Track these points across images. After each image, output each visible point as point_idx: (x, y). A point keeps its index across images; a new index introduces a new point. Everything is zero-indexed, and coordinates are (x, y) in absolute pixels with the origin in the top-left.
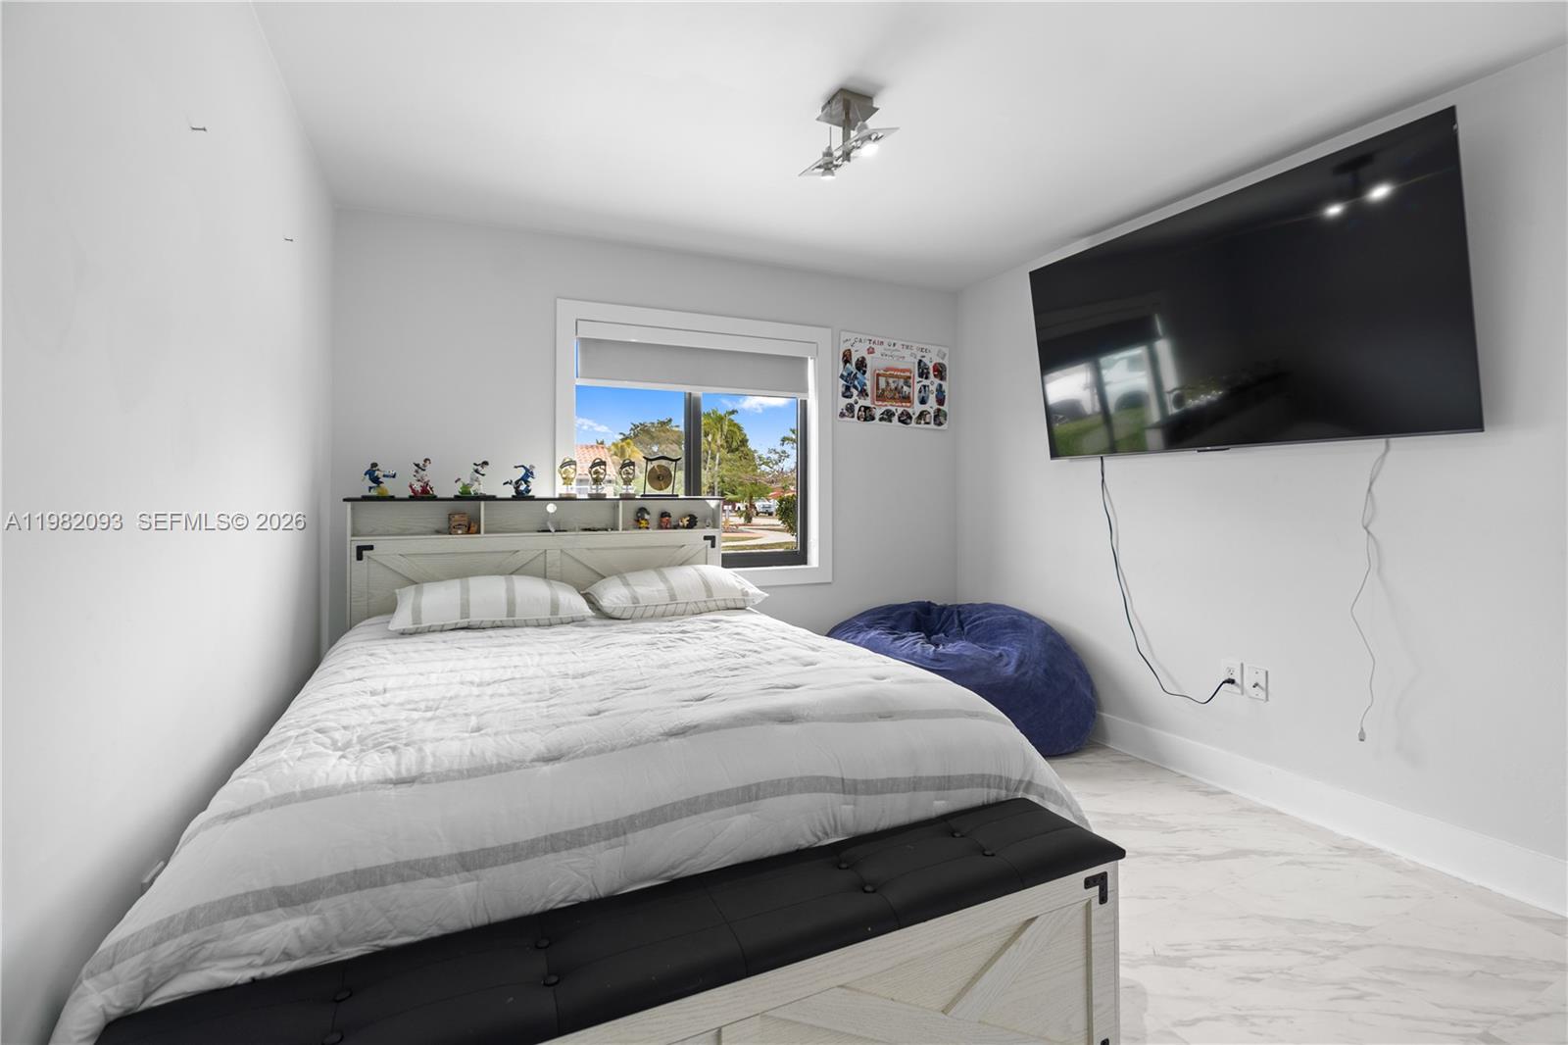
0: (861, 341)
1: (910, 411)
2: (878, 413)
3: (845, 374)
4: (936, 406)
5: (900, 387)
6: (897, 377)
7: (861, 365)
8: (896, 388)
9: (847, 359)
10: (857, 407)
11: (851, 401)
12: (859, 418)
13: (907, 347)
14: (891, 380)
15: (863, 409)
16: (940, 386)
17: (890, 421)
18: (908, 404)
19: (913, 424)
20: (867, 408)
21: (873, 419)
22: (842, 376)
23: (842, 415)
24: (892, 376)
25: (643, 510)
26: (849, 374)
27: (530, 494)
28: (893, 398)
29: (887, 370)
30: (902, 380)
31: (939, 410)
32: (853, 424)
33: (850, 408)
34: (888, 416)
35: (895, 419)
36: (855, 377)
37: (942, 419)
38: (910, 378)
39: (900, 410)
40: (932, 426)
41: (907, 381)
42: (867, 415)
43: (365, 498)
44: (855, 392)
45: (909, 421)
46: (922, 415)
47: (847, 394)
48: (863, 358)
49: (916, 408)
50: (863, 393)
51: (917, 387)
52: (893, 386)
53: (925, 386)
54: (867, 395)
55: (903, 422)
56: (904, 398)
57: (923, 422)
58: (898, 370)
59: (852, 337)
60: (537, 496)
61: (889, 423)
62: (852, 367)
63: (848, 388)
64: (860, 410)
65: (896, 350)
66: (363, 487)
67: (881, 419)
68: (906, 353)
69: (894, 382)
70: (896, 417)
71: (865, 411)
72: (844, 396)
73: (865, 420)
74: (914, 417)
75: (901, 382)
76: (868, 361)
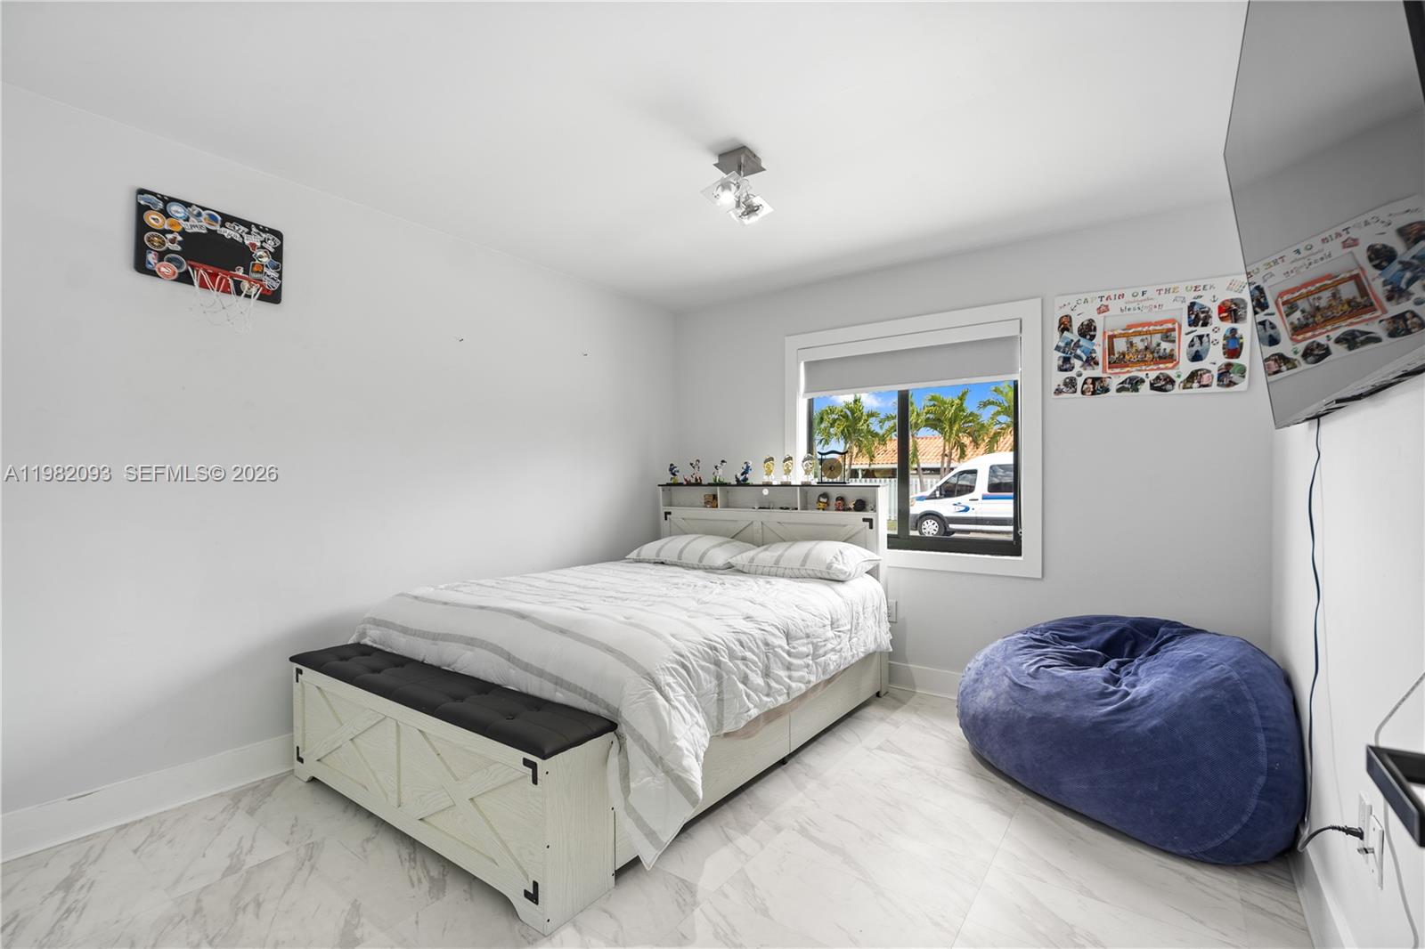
0: (1086, 301)
1: (1172, 374)
2: (1114, 383)
3: (1062, 344)
4: (1223, 360)
5: (1154, 344)
6: (1148, 333)
7: (1088, 330)
8: (1147, 348)
9: (1065, 326)
10: (1080, 381)
11: (1072, 374)
12: (1083, 393)
13: (1168, 291)
14: (1136, 340)
15: (1090, 381)
16: (1234, 331)
17: (1137, 390)
18: (1170, 365)
19: (1177, 390)
20: (1095, 380)
21: (1106, 390)
22: (1058, 348)
23: (1058, 392)
24: (1140, 334)
25: (825, 495)
26: (1068, 344)
27: (748, 482)
28: (1143, 361)
29: (1129, 327)
30: (1159, 335)
31: (1229, 365)
32: (1076, 399)
33: (1071, 384)
34: (1133, 384)
35: (1145, 388)
36: (1077, 345)
37: (1235, 377)
38: (1174, 330)
39: (1153, 375)
40: (1215, 388)
41: (1167, 336)
42: (1098, 387)
43: (668, 485)
44: (1077, 363)
45: (1169, 387)
46: (1193, 376)
47: (1065, 365)
48: (1091, 321)
49: (1185, 367)
50: (1091, 361)
51: (1186, 340)
52: (1141, 346)
53: (1200, 337)
54: (1097, 364)
55: (1160, 389)
56: (1160, 357)
57: (1196, 385)
58: (1149, 324)
59: (1072, 300)
60: (754, 483)
61: (1134, 393)
62: (1073, 335)
63: (1066, 360)
64: (1085, 383)
65: (1148, 299)
66: (668, 478)
67: (1119, 390)
68: (1166, 300)
69: (1142, 340)
70: (1147, 384)
71: (1093, 383)
72: (1061, 369)
73: (1094, 393)
74: (1178, 381)
75: (1157, 338)
76: (1099, 324)
